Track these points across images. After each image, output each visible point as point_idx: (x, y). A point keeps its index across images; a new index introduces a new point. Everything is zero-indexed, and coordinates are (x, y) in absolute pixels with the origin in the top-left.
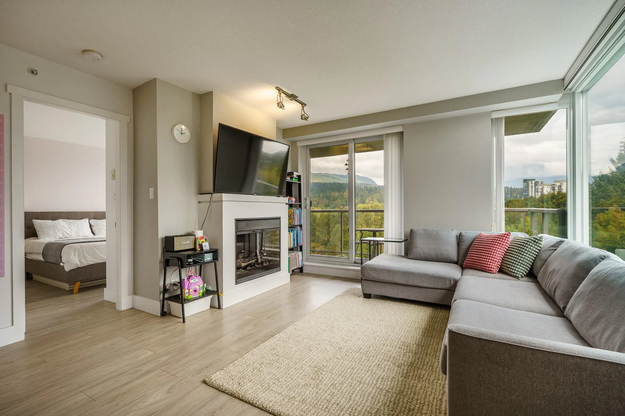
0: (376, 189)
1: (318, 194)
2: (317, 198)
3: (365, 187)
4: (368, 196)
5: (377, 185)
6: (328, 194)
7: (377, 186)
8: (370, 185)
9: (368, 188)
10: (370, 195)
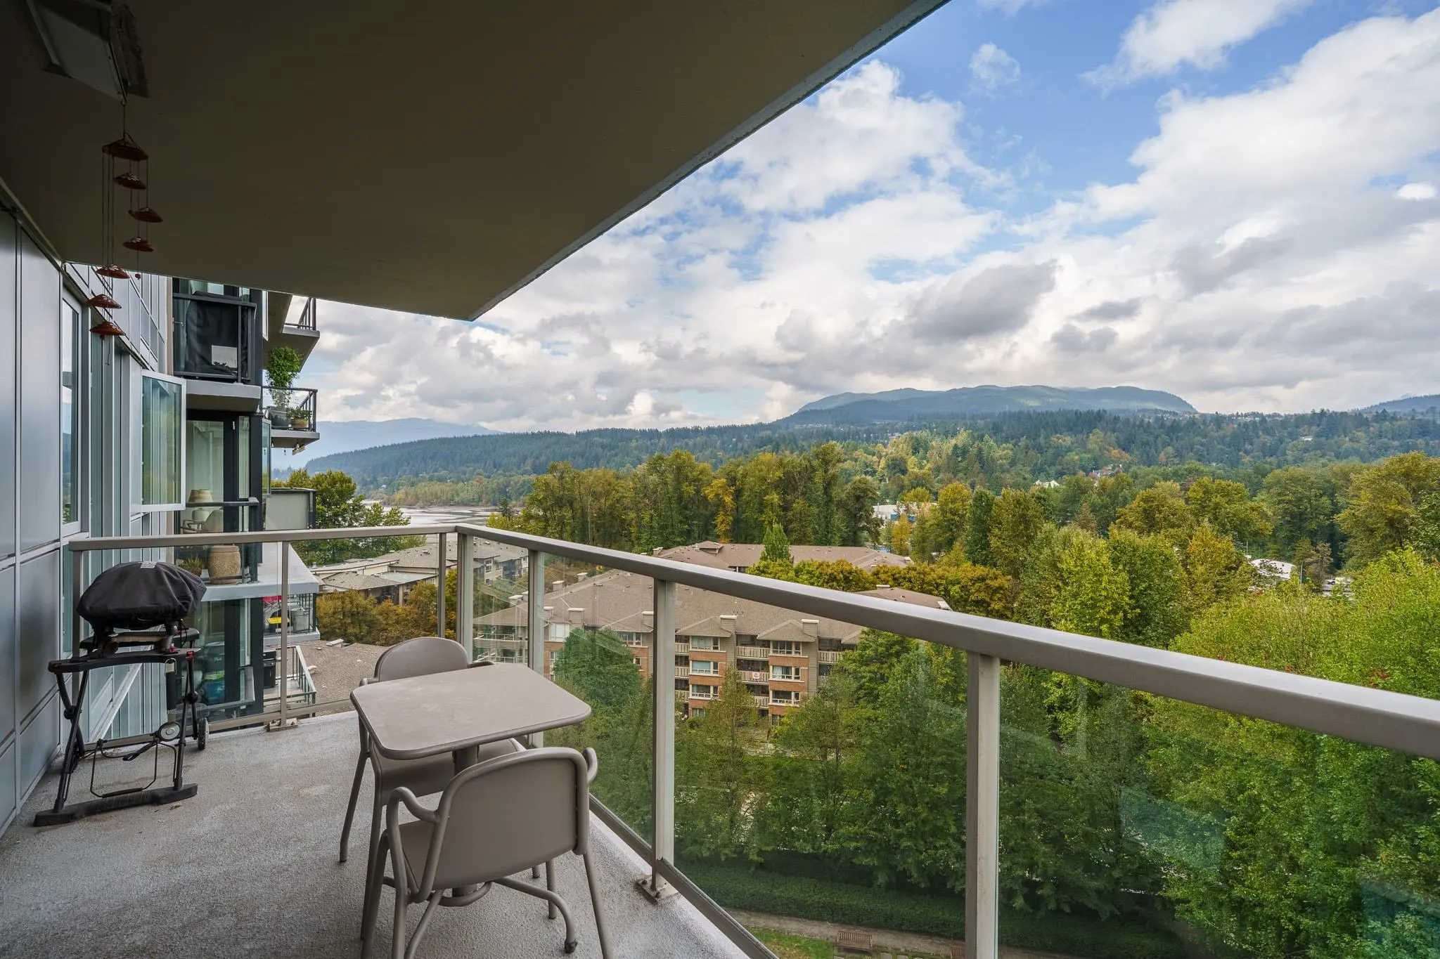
0: (1194, 423)
1: (1014, 441)
2: (1009, 451)
3: (1157, 419)
4: (1165, 444)
5: (1196, 413)
6: (1042, 440)
7: (1197, 416)
8: (1175, 414)
9: (1165, 423)
10: (1172, 440)
